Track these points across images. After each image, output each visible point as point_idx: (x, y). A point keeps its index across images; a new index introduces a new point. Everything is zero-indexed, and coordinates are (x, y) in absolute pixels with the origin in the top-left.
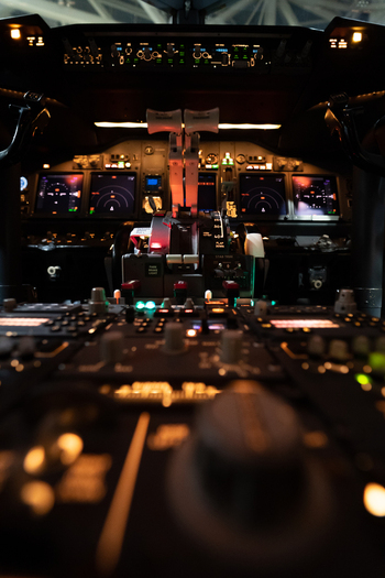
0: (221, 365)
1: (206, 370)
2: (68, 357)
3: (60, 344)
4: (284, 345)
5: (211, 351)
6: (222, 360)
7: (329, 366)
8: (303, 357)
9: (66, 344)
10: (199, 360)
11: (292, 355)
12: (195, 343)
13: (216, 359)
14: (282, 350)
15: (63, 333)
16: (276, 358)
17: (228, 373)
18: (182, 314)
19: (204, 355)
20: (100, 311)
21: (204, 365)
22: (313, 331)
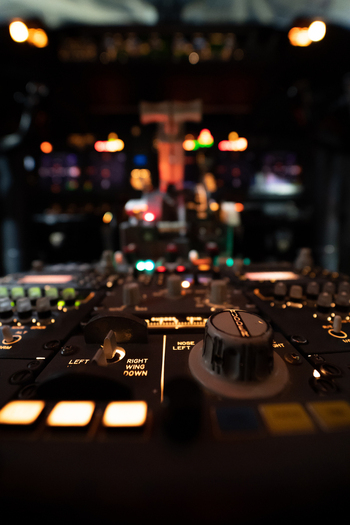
0: (211, 305)
1: (200, 308)
2: (97, 302)
3: (88, 294)
4: (257, 292)
5: (203, 297)
6: (211, 302)
7: (289, 304)
8: (271, 298)
9: (92, 295)
10: (195, 303)
11: (263, 298)
12: (189, 291)
13: (207, 301)
14: (255, 295)
15: (89, 286)
16: (252, 300)
17: (217, 309)
18: (176, 272)
19: (198, 299)
20: (111, 270)
21: (199, 305)
22: (278, 281)
